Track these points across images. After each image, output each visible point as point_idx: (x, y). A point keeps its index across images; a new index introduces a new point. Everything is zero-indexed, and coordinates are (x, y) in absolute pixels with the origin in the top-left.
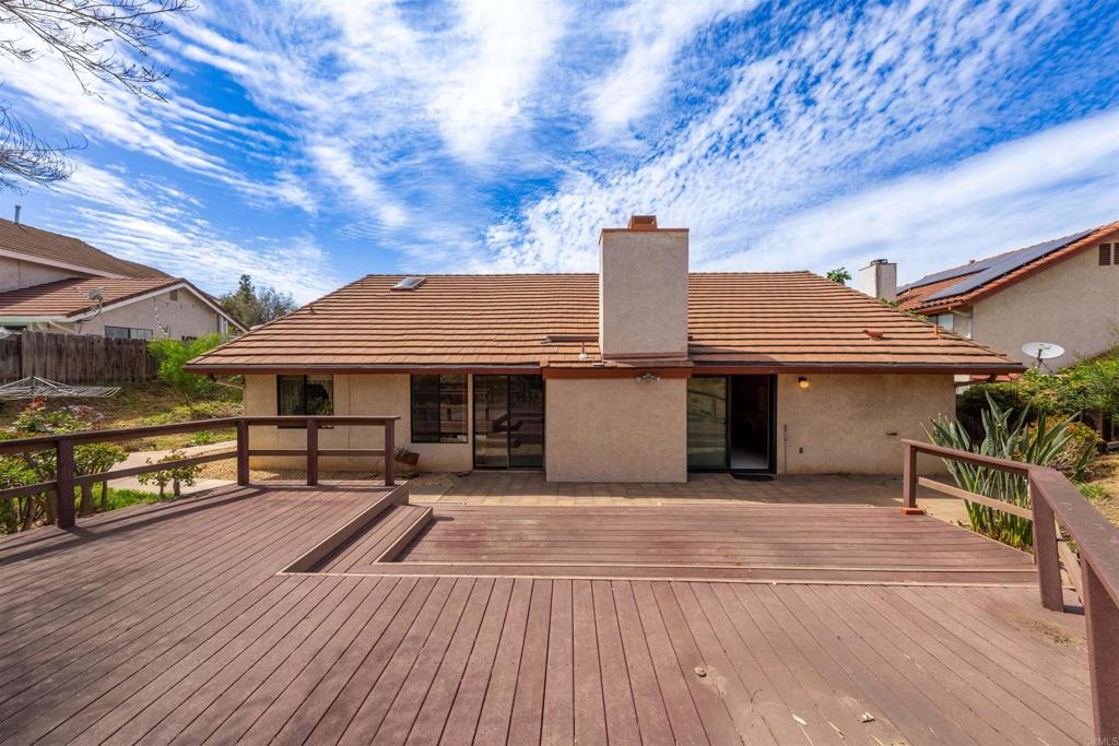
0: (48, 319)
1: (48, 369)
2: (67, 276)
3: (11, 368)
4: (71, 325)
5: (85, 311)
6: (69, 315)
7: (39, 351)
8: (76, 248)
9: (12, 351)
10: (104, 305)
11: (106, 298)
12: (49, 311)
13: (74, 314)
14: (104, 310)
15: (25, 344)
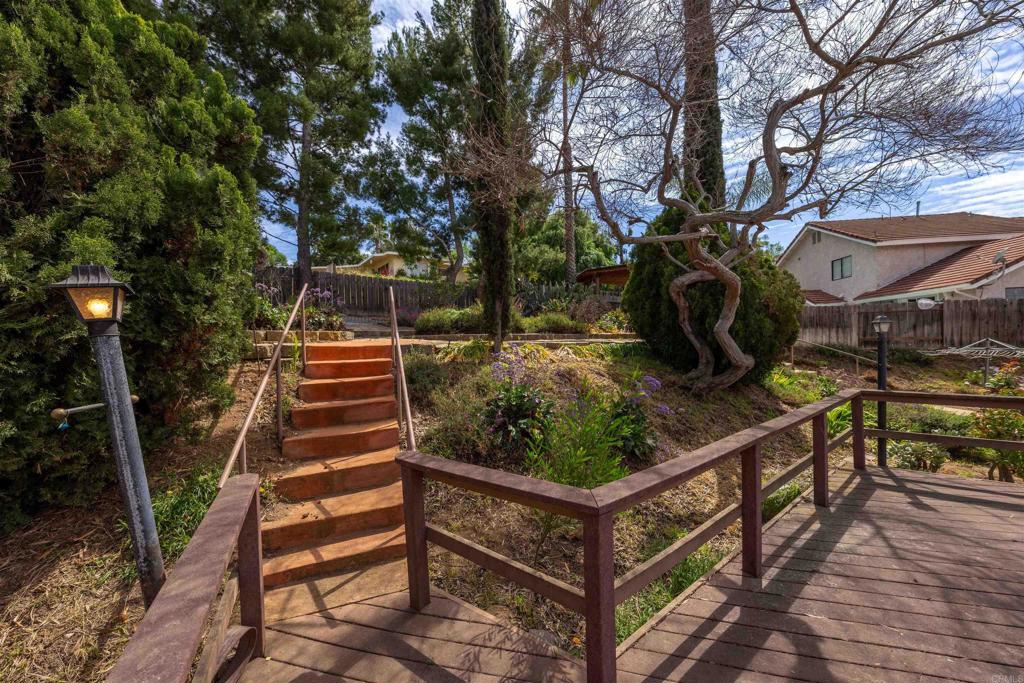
0: (954, 288)
1: (964, 332)
2: (959, 248)
3: (935, 331)
4: (973, 291)
5: (987, 276)
6: (972, 283)
7: (957, 316)
8: (965, 220)
9: (936, 318)
10: (1007, 266)
11: (1010, 259)
12: (954, 282)
13: (977, 280)
14: (1007, 271)
15: (946, 313)
